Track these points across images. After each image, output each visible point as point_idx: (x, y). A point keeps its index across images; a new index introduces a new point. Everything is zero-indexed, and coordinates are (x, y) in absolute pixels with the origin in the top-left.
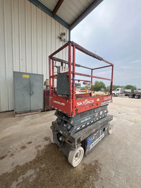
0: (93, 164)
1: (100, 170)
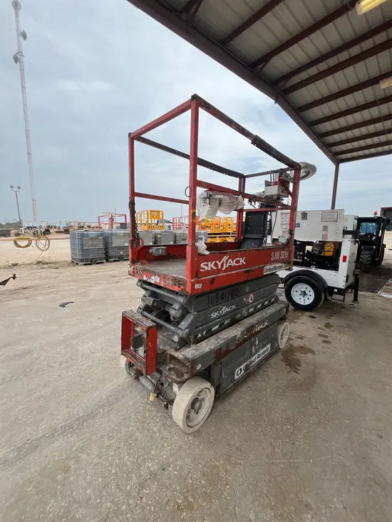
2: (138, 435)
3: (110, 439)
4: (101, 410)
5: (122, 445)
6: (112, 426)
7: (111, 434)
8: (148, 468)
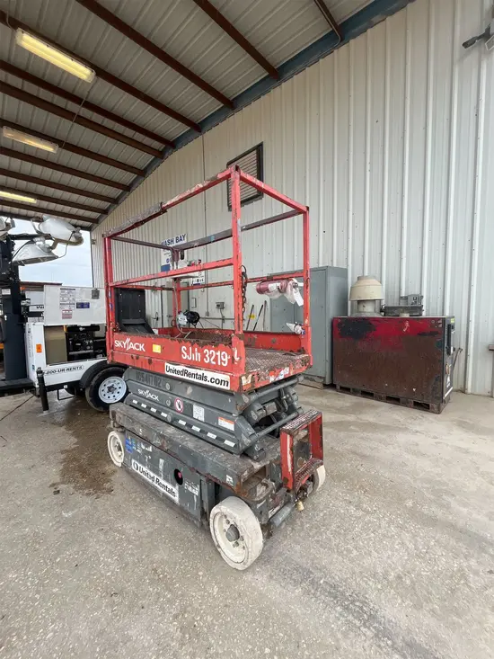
0: (107, 485)
1: (88, 494)
2: (333, 527)
3: (349, 551)
4: (322, 582)
5: (349, 537)
6: (335, 556)
7: (345, 552)
8: (355, 511)
